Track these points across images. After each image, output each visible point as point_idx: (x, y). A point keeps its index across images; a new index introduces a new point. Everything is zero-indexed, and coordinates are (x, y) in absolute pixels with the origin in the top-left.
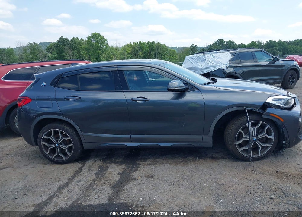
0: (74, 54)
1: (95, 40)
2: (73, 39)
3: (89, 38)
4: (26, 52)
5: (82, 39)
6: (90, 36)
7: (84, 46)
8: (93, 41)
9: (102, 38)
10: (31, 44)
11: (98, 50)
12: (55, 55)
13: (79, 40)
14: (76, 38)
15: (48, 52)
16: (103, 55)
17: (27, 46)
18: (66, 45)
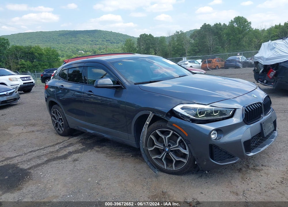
0: (214, 40)
1: (237, 24)
2: (216, 25)
3: (232, 22)
4: (173, 39)
5: (224, 24)
6: (233, 20)
7: (225, 31)
8: (235, 25)
9: (246, 21)
10: (178, 32)
11: (239, 34)
12: (197, 41)
13: (221, 25)
14: (219, 23)
15: (192, 38)
16: (244, 39)
17: (175, 35)
18: (208, 31)
